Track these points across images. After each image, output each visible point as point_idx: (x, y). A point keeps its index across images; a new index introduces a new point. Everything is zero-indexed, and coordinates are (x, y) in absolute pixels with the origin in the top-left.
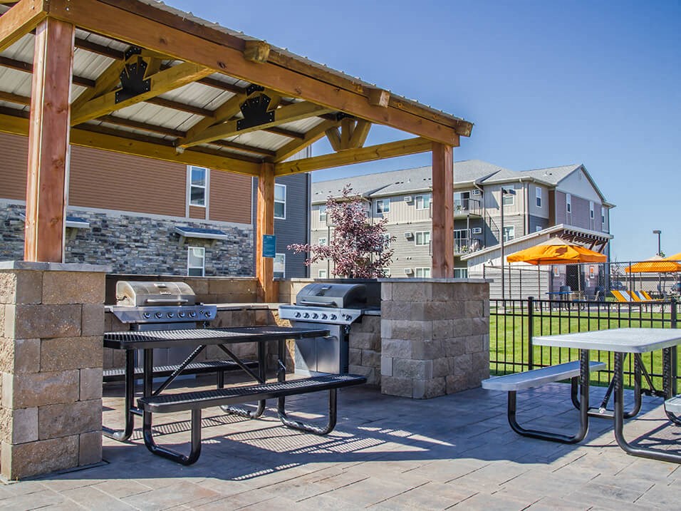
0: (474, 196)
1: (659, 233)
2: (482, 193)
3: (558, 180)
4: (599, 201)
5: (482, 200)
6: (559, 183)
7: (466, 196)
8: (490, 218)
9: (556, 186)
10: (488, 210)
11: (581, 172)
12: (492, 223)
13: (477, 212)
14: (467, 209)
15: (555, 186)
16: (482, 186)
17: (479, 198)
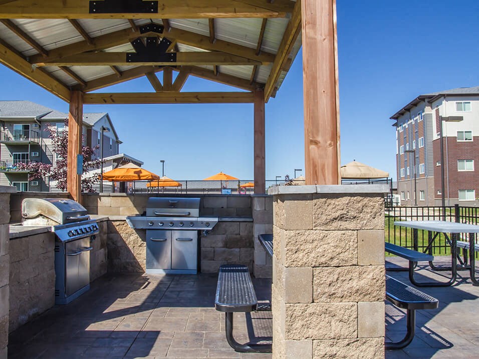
0: (33, 128)
1: (163, 162)
2: (40, 126)
3: (95, 122)
4: (115, 139)
5: (40, 132)
6: (95, 124)
7: (26, 128)
8: (46, 146)
9: (93, 126)
10: (44, 139)
11: (106, 118)
12: (47, 149)
13: (36, 140)
14: (28, 137)
15: (91, 126)
16: (40, 122)
17: (37, 130)
